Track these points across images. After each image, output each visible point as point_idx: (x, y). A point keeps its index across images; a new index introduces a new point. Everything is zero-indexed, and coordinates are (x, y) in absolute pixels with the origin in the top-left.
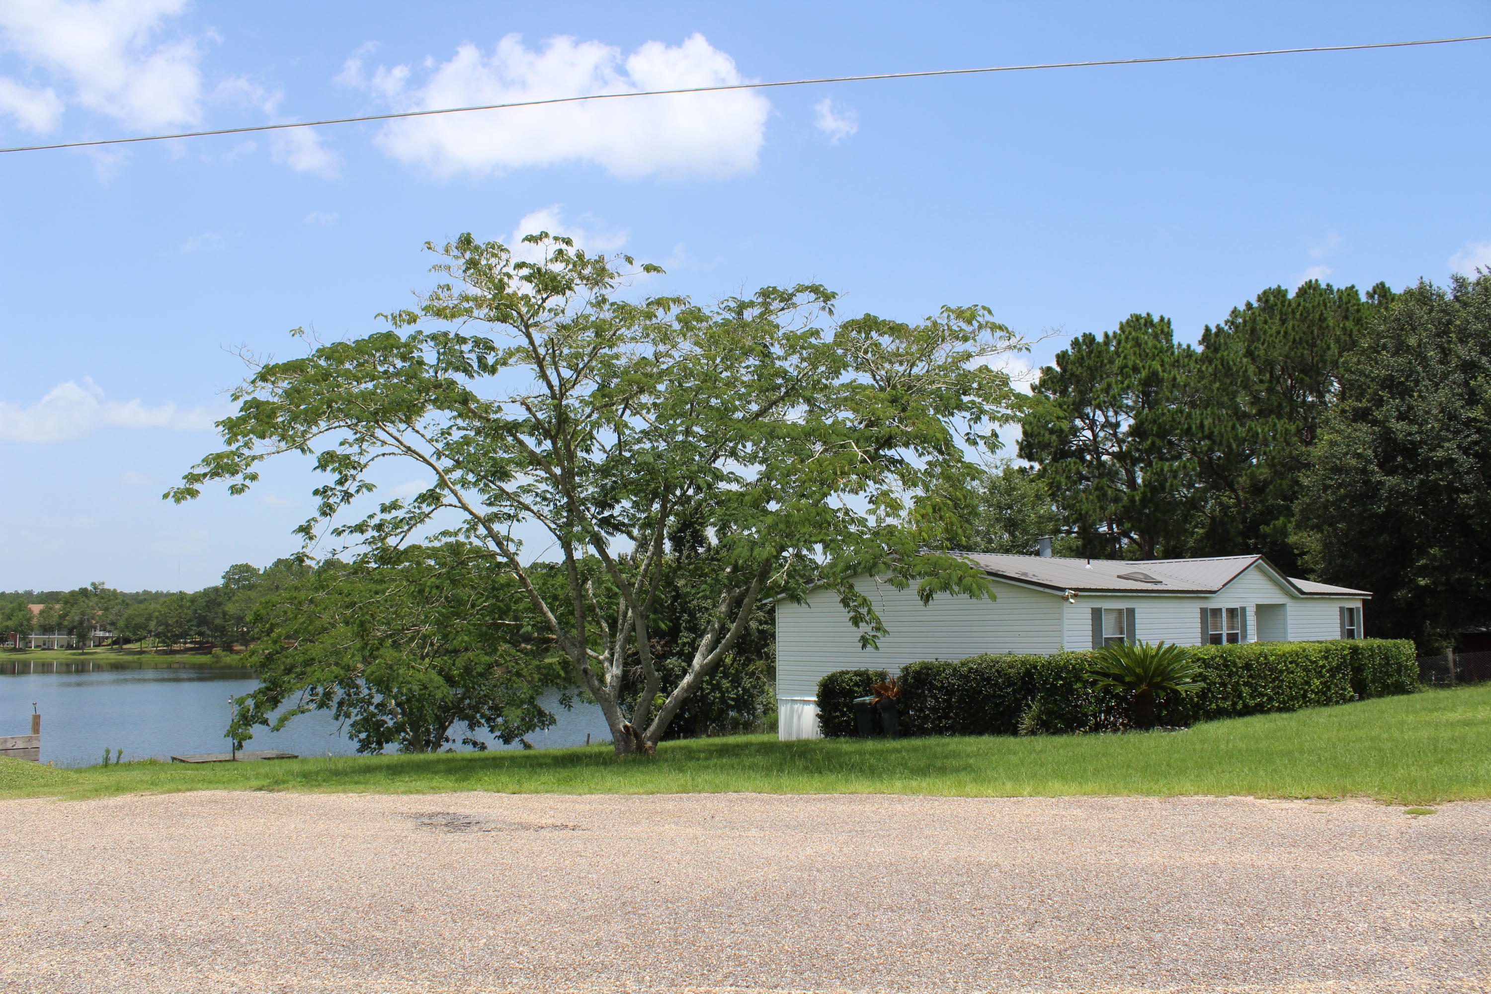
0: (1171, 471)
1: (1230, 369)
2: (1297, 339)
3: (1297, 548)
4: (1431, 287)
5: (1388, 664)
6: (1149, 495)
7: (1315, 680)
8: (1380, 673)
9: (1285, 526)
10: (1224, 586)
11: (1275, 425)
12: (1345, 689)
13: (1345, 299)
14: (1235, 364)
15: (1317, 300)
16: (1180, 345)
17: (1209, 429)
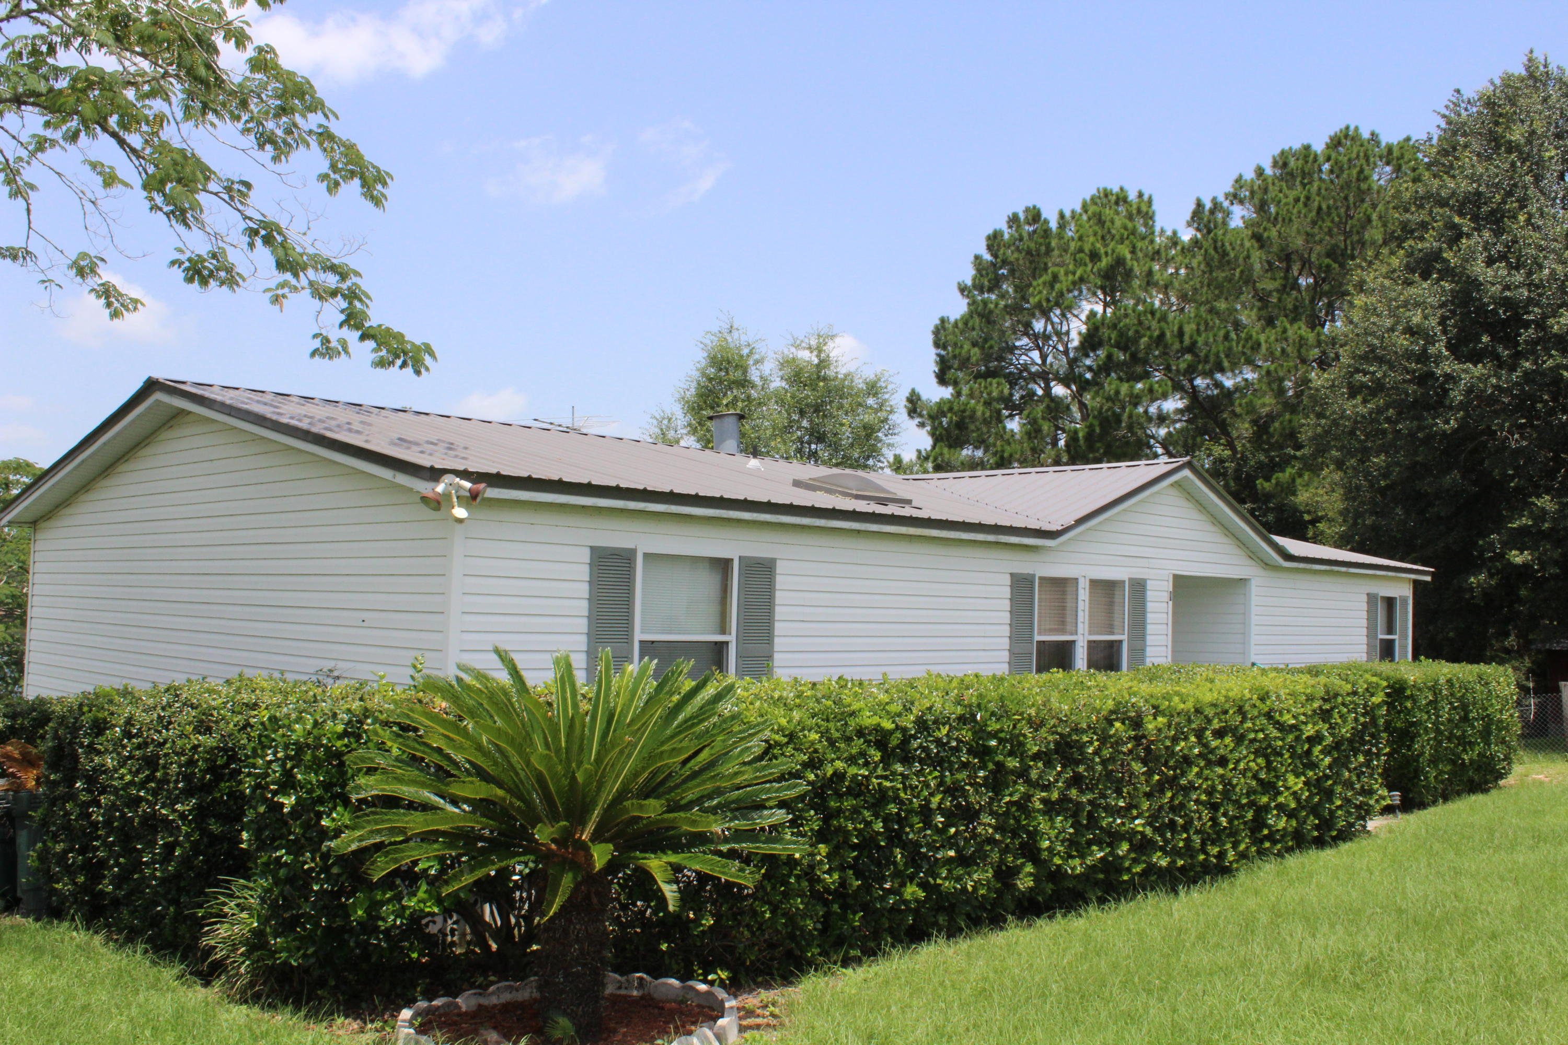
0: (1131, 395)
1: (1225, 254)
2: (1324, 207)
3: (1309, 512)
4: (1545, 66)
5: (1465, 719)
6: (1098, 430)
7: (1291, 779)
8: (1449, 739)
9: (1294, 480)
10: (1080, 521)
11: (1285, 331)
12: (1370, 792)
13: (1396, 153)
14: (1233, 249)
15: (1355, 151)
16: (1162, 231)
17: (1191, 337)
